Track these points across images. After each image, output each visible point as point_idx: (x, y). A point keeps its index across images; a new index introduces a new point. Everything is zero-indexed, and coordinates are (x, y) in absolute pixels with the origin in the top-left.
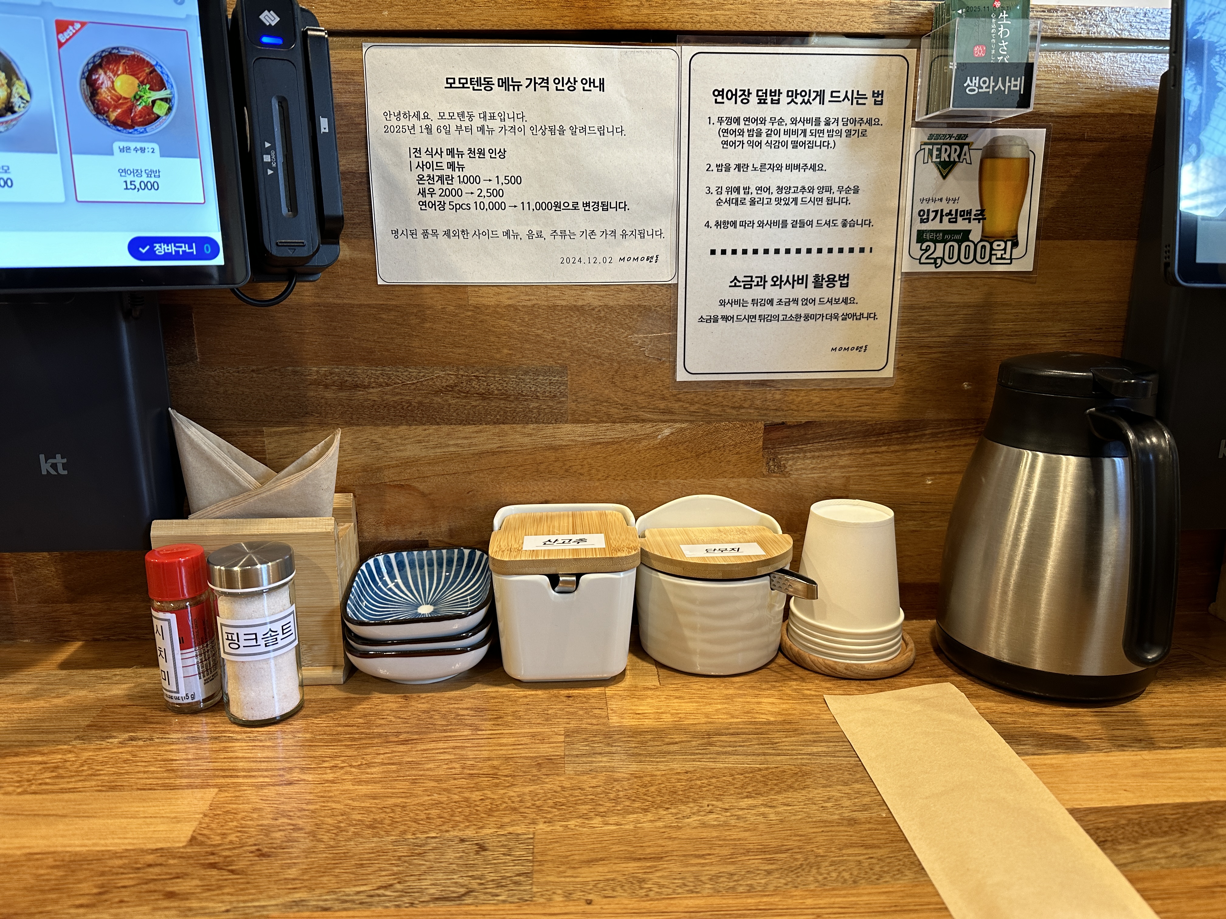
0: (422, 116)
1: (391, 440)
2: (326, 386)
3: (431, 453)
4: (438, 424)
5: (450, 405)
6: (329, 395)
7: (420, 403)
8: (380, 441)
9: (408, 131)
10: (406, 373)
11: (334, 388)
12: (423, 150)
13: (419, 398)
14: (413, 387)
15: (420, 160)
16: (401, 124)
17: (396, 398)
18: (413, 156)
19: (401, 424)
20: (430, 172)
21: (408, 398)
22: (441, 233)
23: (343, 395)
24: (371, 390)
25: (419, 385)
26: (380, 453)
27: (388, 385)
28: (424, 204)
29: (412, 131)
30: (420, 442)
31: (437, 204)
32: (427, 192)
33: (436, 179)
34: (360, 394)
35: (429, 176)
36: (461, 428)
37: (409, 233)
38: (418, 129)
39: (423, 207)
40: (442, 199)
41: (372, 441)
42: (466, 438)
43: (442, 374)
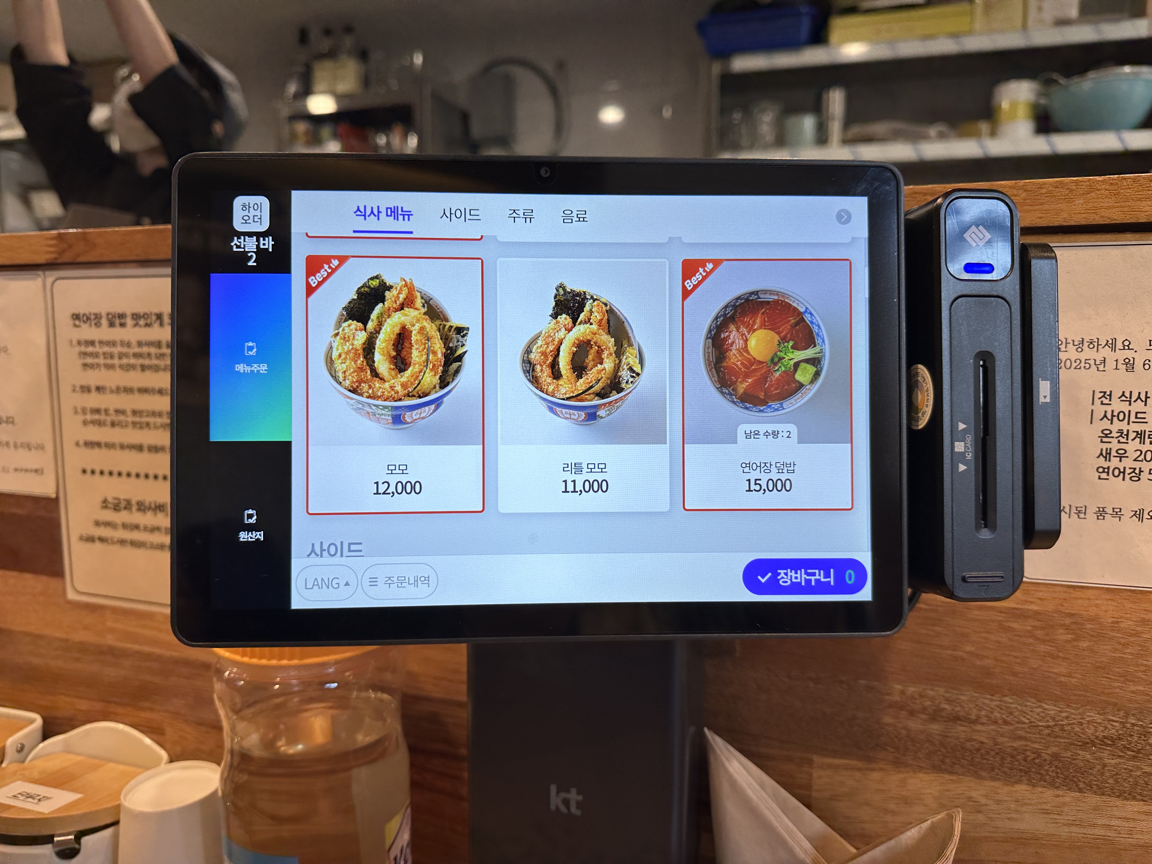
0: (1119, 345)
1: (999, 802)
2: (912, 713)
3: (1064, 832)
4: (1080, 791)
5: (1105, 766)
6: (915, 725)
7: (1056, 756)
8: (983, 801)
9: (1094, 367)
10: (1039, 710)
11: (923, 716)
12: (1117, 394)
13: (1055, 749)
14: (1047, 731)
15: (1109, 409)
16: (1083, 356)
17: (1017, 744)
18: (1097, 402)
19: (1019, 782)
20: (1124, 426)
21: (1036, 746)
22: (1127, 514)
23: (935, 728)
24: (979, 727)
25: (1057, 729)
26: (981, 818)
27: (1006, 723)
28: (1106, 470)
29: (1101, 367)
30: (1046, 812)
31: (1128, 471)
32: (1114, 453)
33: (1132, 435)
34: (960, 730)
35: (1121, 432)
36: (1119, 802)
37: (1074, 510)
38: (1111, 364)
39: (1104, 476)
40: (1137, 465)
41: (970, 799)
42: (1126, 819)
43: (1099, 718)
